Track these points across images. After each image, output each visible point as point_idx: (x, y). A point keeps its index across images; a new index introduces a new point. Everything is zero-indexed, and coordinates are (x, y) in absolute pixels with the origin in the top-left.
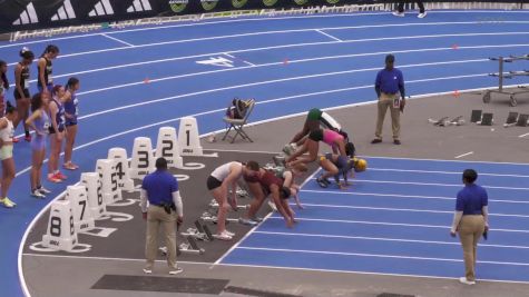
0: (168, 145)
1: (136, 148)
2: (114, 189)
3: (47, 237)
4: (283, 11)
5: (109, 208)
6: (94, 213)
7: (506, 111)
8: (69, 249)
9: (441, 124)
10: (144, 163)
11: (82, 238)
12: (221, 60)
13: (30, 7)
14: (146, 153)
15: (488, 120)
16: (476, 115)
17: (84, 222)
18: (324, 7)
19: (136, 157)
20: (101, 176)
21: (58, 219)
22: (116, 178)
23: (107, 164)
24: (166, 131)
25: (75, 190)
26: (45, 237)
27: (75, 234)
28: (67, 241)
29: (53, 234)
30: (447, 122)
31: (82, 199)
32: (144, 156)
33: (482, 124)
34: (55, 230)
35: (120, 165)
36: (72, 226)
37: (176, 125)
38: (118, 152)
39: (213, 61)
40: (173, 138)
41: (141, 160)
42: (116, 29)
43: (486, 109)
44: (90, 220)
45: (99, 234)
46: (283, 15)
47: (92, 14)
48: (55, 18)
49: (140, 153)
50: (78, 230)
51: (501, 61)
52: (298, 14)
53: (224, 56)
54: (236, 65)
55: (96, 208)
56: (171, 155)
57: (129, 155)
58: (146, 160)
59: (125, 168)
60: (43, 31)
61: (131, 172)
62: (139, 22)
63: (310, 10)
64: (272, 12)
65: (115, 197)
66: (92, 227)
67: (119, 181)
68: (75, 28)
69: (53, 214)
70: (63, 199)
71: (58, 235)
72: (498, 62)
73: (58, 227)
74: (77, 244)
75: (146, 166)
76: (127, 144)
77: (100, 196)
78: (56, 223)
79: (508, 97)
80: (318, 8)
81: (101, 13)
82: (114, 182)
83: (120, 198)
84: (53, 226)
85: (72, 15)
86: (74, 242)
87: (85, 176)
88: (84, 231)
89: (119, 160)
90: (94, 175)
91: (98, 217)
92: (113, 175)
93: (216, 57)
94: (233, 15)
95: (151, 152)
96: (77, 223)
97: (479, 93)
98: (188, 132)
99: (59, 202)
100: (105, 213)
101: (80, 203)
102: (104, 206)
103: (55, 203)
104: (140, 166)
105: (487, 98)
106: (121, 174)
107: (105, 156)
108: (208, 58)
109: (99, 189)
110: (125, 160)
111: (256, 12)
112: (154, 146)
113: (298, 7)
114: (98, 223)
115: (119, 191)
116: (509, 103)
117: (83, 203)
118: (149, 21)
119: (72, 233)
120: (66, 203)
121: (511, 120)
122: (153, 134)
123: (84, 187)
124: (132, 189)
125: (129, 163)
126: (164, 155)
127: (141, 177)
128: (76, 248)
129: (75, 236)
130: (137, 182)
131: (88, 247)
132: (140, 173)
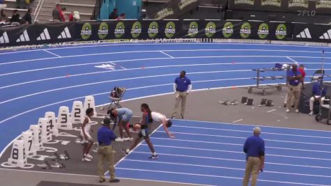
0: (78, 111)
1: (60, 112)
2: (48, 134)
3: (11, 160)
4: (142, 41)
5: (45, 145)
6: (36, 147)
7: (260, 98)
8: (22, 166)
9: (225, 104)
10: (64, 120)
11: (30, 161)
12: (108, 66)
13: (5, 34)
14: (66, 115)
15: (250, 102)
16: (244, 100)
17: (30, 152)
18: (164, 39)
19: (60, 118)
20: (41, 127)
21: (17, 150)
22: (49, 128)
23: (44, 121)
24: (77, 104)
25: (27, 134)
26: (9, 159)
28: (21, 162)
29: (14, 158)
30: (228, 103)
31: (30, 139)
32: (64, 117)
33: (248, 104)
34: (15, 156)
35: (51, 121)
36: (24, 154)
37: (83, 100)
38: (51, 113)
39: (104, 66)
40: (81, 107)
41: (63, 118)
42: (52, 47)
43: (250, 96)
44: (34, 151)
45: (39, 159)
46: (142, 43)
47: (39, 39)
48: (18, 40)
49: (63, 115)
50: (27, 156)
51: (259, 71)
52: (150, 42)
53: (110, 64)
54: (116, 68)
55: (38, 144)
56: (79, 116)
57: (56, 116)
58: (66, 119)
59: (54, 123)
60: (12, 48)
61: (57, 125)
62: (64, 44)
63: (157, 40)
64: (137, 41)
65: (48, 138)
66: (35, 154)
67: (51, 130)
68: (29, 46)
69: (14, 147)
70: (20, 139)
71: (17, 158)
72: (256, 72)
73: (17, 154)
74: (27, 164)
75: (66, 122)
76: (56, 110)
77: (40, 138)
78: (16, 152)
79: (261, 91)
80: (161, 40)
81: (43, 38)
82: (48, 130)
83: (51, 139)
84: (14, 154)
85: (28, 39)
86: (25, 163)
87: (32, 126)
88: (31, 157)
89: (50, 119)
90: (37, 126)
91: (38, 149)
92: (48, 127)
94: (116, 42)
95: (68, 114)
96: (27, 152)
97: (246, 88)
98: (89, 104)
99: (18, 141)
100: (42, 147)
101: (29, 141)
102: (41, 143)
103: (15, 141)
104: (62, 122)
105: (250, 91)
106: (52, 126)
107: (43, 117)
108: (101, 65)
109: (39, 134)
110: (54, 119)
111: (128, 41)
112: (70, 111)
113: (151, 38)
114: (38, 153)
115: (50, 135)
116: (262, 94)
117: (30, 141)
118: (69, 44)
119: (24, 158)
120: (21, 141)
121: (263, 103)
122: (70, 105)
123: (31, 133)
124: (57, 134)
125: (56, 121)
126: (75, 116)
127: (63, 128)
128: (26, 166)
129: (26, 160)
130: (60, 131)
131: (33, 165)
132: (62, 126)
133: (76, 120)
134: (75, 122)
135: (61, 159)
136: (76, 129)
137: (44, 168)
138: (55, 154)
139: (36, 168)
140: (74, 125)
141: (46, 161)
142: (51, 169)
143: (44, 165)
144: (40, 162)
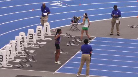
0: (40, 32)
1: (29, 33)
2: (21, 46)
5: (19, 53)
6: (14, 54)
8: (5, 66)
9: (132, 27)
10: (31, 38)
11: (10, 62)
12: (58, 3)
14: (32, 34)
17: (10, 57)
19: (28, 36)
20: (17, 42)
21: (2, 56)
22: (22, 42)
23: (19, 38)
25: (8, 46)
27: (8, 61)
28: (5, 63)
30: (134, 26)
31: (10, 49)
32: (31, 35)
35: (23, 38)
36: (6, 58)
38: (22, 34)
39: (55, 4)
40: (41, 29)
41: (30, 37)
44: (13, 56)
45: (16, 61)
49: (30, 34)
50: (8, 60)
54: (63, 5)
55: (15, 52)
56: (40, 35)
57: (26, 35)
58: (32, 37)
59: (25, 39)
61: (27, 41)
65: (22, 49)
66: (13, 59)
67: (23, 44)
70: (4, 49)
71: (2, 61)
73: (2, 58)
74: (8, 64)
75: (32, 39)
76: (26, 31)
77: (16, 48)
82: (21, 44)
83: (23, 49)
86: (7, 64)
87: (11, 41)
88: (10, 60)
89: (23, 37)
90: (14, 41)
91: (15, 55)
92: (21, 41)
93: (56, 3)
95: (34, 34)
96: (8, 57)
98: (46, 28)
99: (2, 50)
100: (17, 54)
101: (9, 51)
102: (17, 52)
104: (30, 39)
106: (23, 41)
107: (18, 35)
108: (54, 3)
109: (16, 46)
112: (35, 32)
114: (15, 58)
115: (23, 47)
117: (10, 51)
119: (7, 61)
120: (4, 51)
122: (34, 28)
123: (11, 45)
124: (27, 46)
125: (26, 38)
126: (38, 35)
127: (30, 42)
128: (8, 66)
129: (8, 62)
130: (29, 44)
131: (12, 66)
132: (30, 41)
133: (38, 38)
134: (38, 39)
135: (29, 62)
136: (38, 43)
137: (19, 67)
138: (26, 58)
139: (14, 67)
140: (37, 41)
141: (20, 63)
142: (23, 68)
143: (19, 65)
144: (17, 63)
